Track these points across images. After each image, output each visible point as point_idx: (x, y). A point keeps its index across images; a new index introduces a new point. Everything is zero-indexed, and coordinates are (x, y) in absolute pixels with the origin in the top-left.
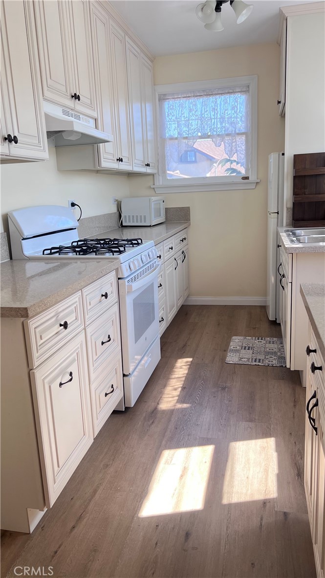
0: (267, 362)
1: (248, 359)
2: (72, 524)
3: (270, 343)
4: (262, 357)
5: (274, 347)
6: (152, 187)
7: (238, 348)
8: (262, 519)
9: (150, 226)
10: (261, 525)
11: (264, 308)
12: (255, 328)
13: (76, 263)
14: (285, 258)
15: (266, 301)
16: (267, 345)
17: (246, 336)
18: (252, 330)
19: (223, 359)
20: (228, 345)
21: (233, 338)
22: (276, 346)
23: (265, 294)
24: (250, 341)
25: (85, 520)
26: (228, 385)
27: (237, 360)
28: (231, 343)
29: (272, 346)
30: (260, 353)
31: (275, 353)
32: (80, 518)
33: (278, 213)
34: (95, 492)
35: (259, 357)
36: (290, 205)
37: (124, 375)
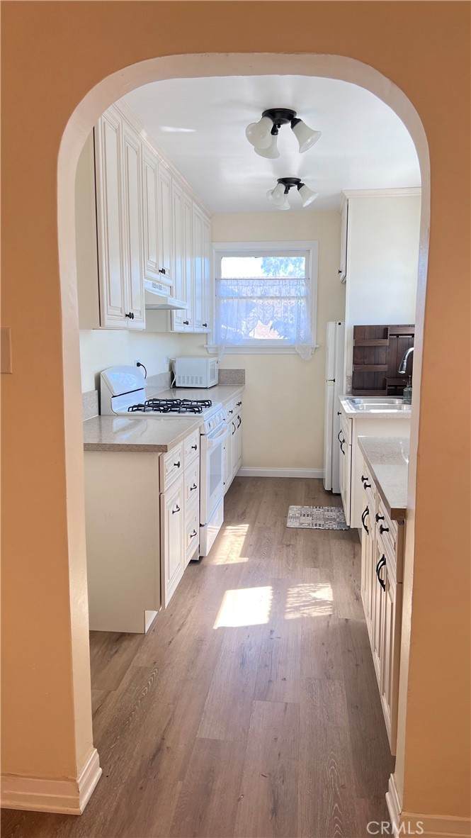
0: (327, 526)
1: (309, 525)
2: (177, 628)
3: (328, 511)
4: (322, 523)
5: (333, 513)
6: (205, 346)
7: (297, 515)
8: (328, 622)
9: (206, 388)
10: (328, 626)
11: (321, 481)
12: (314, 498)
13: (159, 420)
14: (345, 424)
15: (323, 474)
16: (326, 513)
17: (303, 505)
18: (311, 500)
19: (284, 524)
20: (287, 513)
21: (291, 507)
22: (334, 514)
23: (322, 466)
24: (307, 509)
25: (187, 626)
26: (292, 543)
27: (298, 524)
28: (290, 511)
29: (330, 513)
30: (320, 519)
31: (335, 520)
32: (183, 625)
33: (334, 381)
34: (190, 611)
35: (318, 523)
36: (350, 373)
37: (201, 525)
